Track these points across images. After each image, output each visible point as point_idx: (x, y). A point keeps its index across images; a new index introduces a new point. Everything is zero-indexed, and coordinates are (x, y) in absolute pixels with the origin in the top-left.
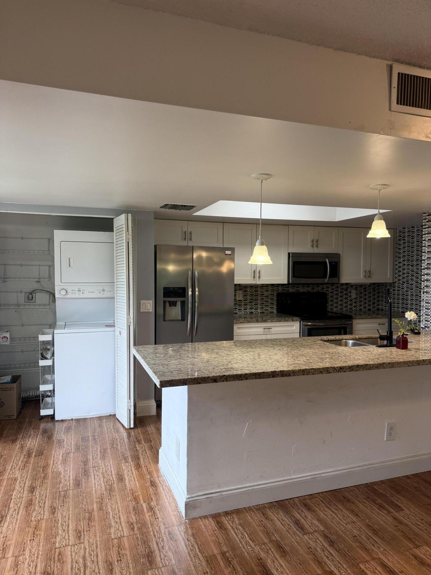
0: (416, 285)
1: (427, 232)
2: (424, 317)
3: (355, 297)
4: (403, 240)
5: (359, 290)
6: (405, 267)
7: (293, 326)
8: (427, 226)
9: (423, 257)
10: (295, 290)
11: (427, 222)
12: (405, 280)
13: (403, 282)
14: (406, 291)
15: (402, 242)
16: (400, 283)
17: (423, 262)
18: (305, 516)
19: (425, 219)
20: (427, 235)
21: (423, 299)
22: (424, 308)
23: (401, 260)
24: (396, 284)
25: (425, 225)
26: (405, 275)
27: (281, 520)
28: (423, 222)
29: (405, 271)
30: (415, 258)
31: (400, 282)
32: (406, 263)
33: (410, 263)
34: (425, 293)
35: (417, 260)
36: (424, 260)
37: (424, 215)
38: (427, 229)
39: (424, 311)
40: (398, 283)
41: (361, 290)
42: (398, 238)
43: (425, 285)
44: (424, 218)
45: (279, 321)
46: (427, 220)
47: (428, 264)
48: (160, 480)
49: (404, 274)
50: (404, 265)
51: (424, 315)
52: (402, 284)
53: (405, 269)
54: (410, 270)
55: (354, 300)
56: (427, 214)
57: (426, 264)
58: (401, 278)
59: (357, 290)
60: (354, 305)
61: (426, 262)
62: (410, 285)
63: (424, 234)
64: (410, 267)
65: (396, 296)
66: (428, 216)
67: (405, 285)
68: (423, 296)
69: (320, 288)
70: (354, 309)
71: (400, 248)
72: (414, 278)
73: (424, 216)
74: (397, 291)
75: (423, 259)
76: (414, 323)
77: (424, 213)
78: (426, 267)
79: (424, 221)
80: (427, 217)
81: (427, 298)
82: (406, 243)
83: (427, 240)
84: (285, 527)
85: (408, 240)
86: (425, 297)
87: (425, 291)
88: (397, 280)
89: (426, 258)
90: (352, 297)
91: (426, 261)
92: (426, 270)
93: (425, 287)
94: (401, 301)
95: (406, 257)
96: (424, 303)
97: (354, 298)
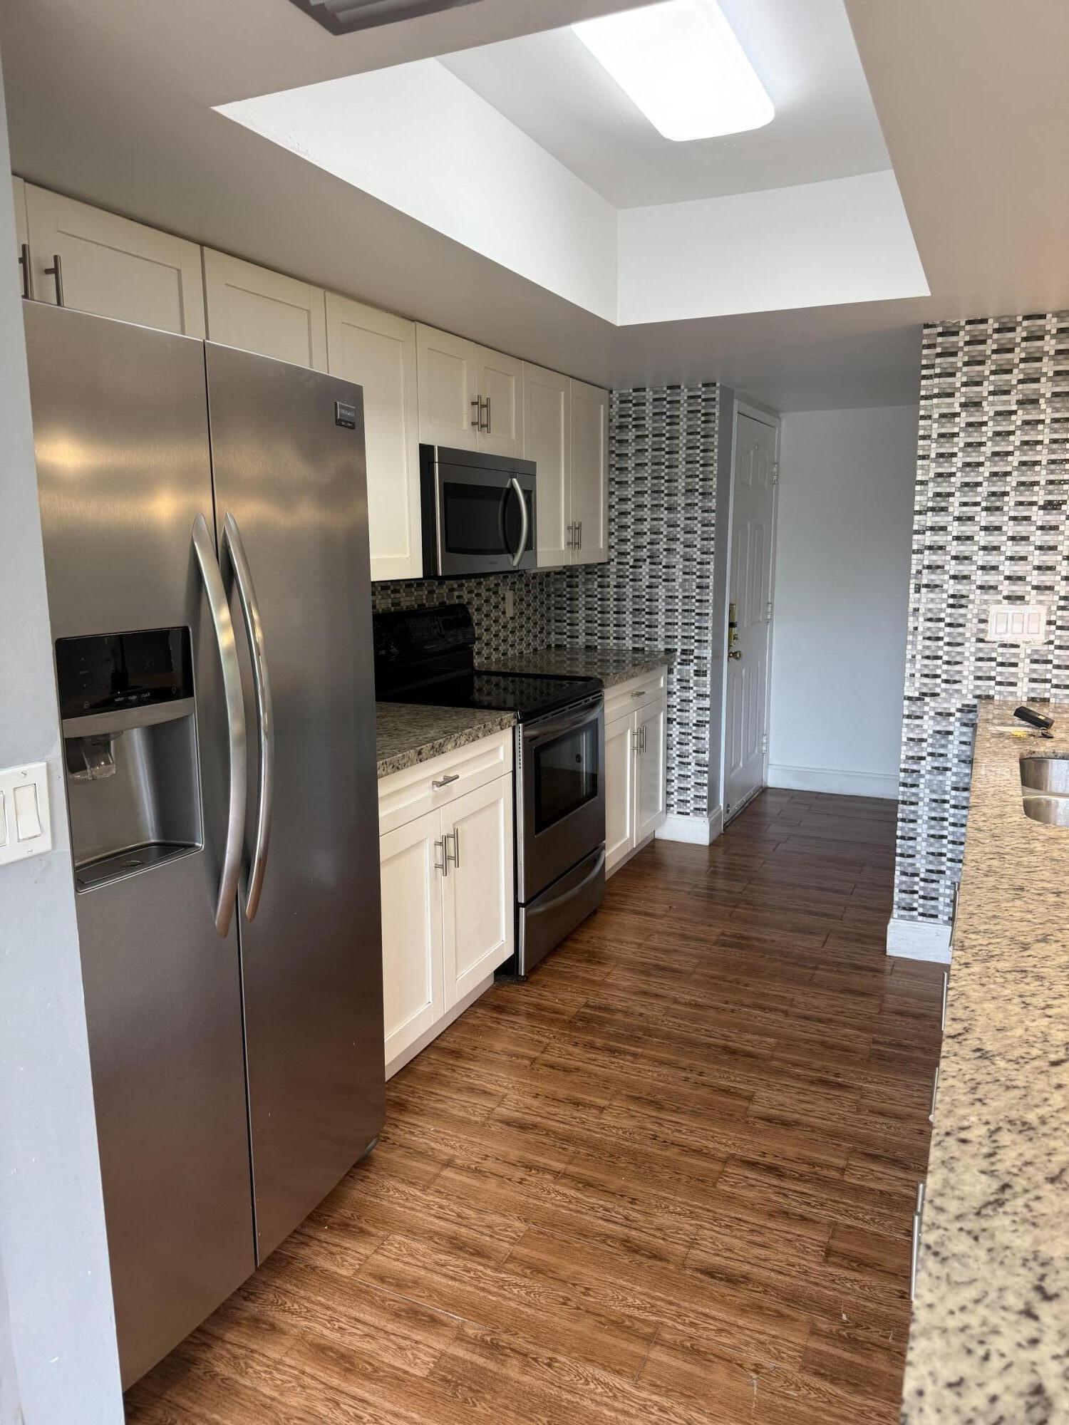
0: (685, 566)
1: (936, 391)
2: (918, 666)
3: (513, 615)
4: (634, 426)
5: (518, 590)
6: (646, 513)
7: (496, 750)
8: (938, 371)
9: (919, 472)
11: (939, 355)
12: (644, 553)
13: (636, 560)
14: (647, 587)
15: (631, 435)
16: (628, 564)
17: (918, 488)
19: (929, 346)
20: (935, 401)
21: (916, 610)
22: (920, 638)
23: (630, 492)
24: (613, 567)
25: (932, 366)
26: (645, 540)
28: (921, 357)
29: (645, 527)
30: (681, 484)
31: (625, 560)
32: (646, 500)
33: (664, 501)
34: (924, 590)
35: (687, 491)
36: (922, 483)
37: (926, 331)
38: (936, 380)
39: (920, 647)
40: (619, 563)
41: (522, 589)
42: (616, 422)
43: (926, 563)
44: (925, 342)
45: (473, 740)
46: (939, 350)
47: (938, 495)
49: (639, 534)
50: (640, 506)
51: (919, 657)
52: (631, 567)
53: (646, 520)
54: (662, 523)
55: (510, 625)
56: (940, 330)
57: (931, 495)
58: (628, 547)
59: (514, 590)
60: (510, 639)
61: (932, 488)
62: (664, 567)
63: (926, 398)
64: (664, 514)
65: (612, 603)
66: (940, 335)
67: (645, 568)
68: (919, 600)
71: (627, 455)
72: (679, 547)
73: (928, 336)
74: (615, 587)
75: (919, 478)
76: (678, 680)
77: (927, 326)
78: (930, 504)
79: (925, 352)
80: (940, 340)
81: (931, 606)
82: (647, 436)
83: (936, 416)
85: (654, 429)
86: (924, 600)
87: (925, 582)
88: (613, 554)
89: (932, 475)
90: (507, 615)
91: (931, 484)
92: (930, 514)
93: (926, 571)
94: (629, 618)
95: (649, 483)
96: (921, 619)
97: (511, 619)
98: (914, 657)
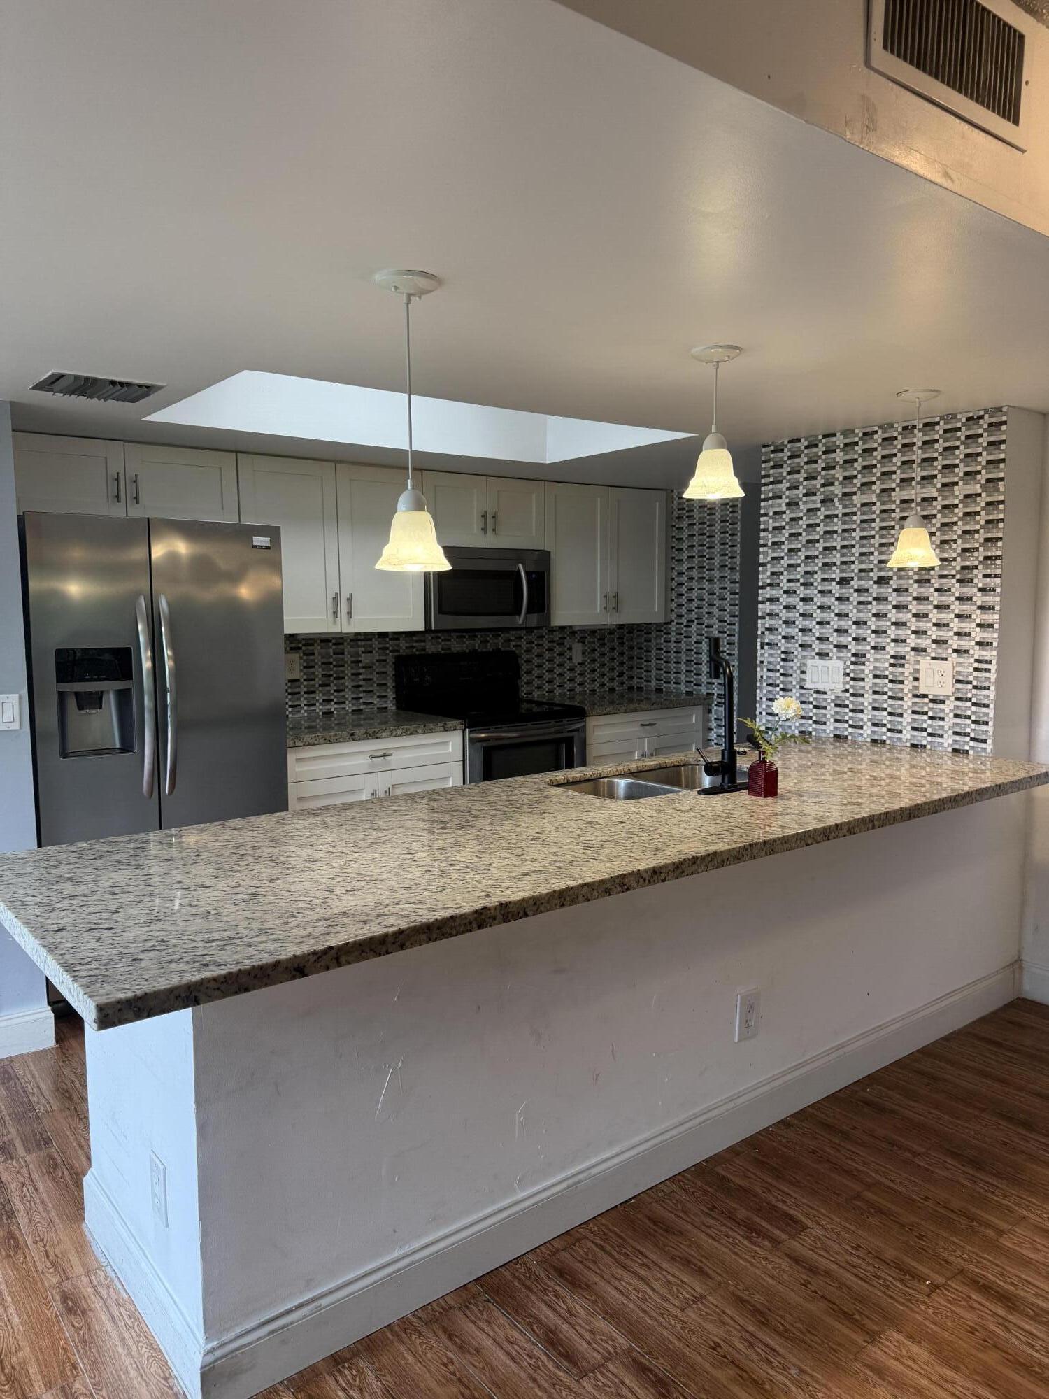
0: (719, 626)
1: (771, 495)
2: (764, 706)
3: (580, 661)
4: (688, 517)
5: (589, 642)
6: (694, 584)
7: (446, 743)
8: (771, 479)
9: (761, 557)
10: (440, 646)
11: (772, 468)
12: (693, 616)
13: (688, 621)
14: (696, 642)
15: (685, 524)
16: (682, 624)
17: (761, 569)
18: (569, 1311)
19: (766, 461)
20: (770, 502)
21: (762, 662)
22: (765, 684)
23: (684, 567)
24: (673, 627)
25: (767, 476)
26: (695, 604)
27: (505, 1344)
28: (761, 469)
29: (694, 595)
30: (717, 561)
31: (680, 621)
32: (695, 574)
33: (706, 574)
34: (766, 647)
35: (722, 566)
36: (764, 565)
37: (763, 450)
38: (771, 487)
39: (765, 692)
40: (677, 623)
41: (594, 642)
42: (676, 514)
43: (767, 626)
44: (763, 458)
45: (411, 734)
46: (772, 464)
47: (773, 574)
48: (95, 1283)
49: (691, 600)
50: (692, 579)
51: (764, 699)
52: (685, 626)
53: (694, 589)
54: (704, 591)
55: (578, 669)
56: (772, 448)
57: (769, 574)
58: (683, 611)
59: (584, 643)
60: (579, 679)
61: (770, 569)
62: (706, 627)
63: (765, 500)
64: (706, 585)
65: (673, 655)
66: (773, 452)
67: (694, 627)
68: (762, 655)
69: (500, 641)
70: (578, 689)
71: (682, 539)
72: (715, 611)
73: (765, 454)
74: (675, 642)
75: (761, 561)
76: (715, 719)
77: (765, 446)
78: (769, 581)
79: (763, 465)
80: (772, 456)
81: (771, 660)
82: (695, 524)
83: (771, 514)
84: (522, 1367)
85: (699, 518)
86: (766, 655)
87: (767, 641)
88: (673, 616)
89: (769, 559)
90: (574, 661)
91: (769, 566)
92: (768, 588)
93: (767, 633)
94: (683, 667)
95: (696, 560)
96: (765, 670)
97: (579, 664)
98: (761, 698)
